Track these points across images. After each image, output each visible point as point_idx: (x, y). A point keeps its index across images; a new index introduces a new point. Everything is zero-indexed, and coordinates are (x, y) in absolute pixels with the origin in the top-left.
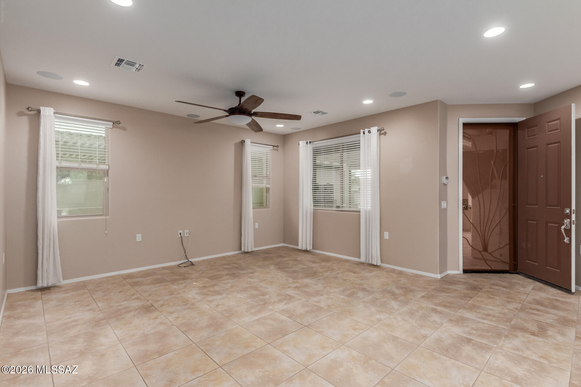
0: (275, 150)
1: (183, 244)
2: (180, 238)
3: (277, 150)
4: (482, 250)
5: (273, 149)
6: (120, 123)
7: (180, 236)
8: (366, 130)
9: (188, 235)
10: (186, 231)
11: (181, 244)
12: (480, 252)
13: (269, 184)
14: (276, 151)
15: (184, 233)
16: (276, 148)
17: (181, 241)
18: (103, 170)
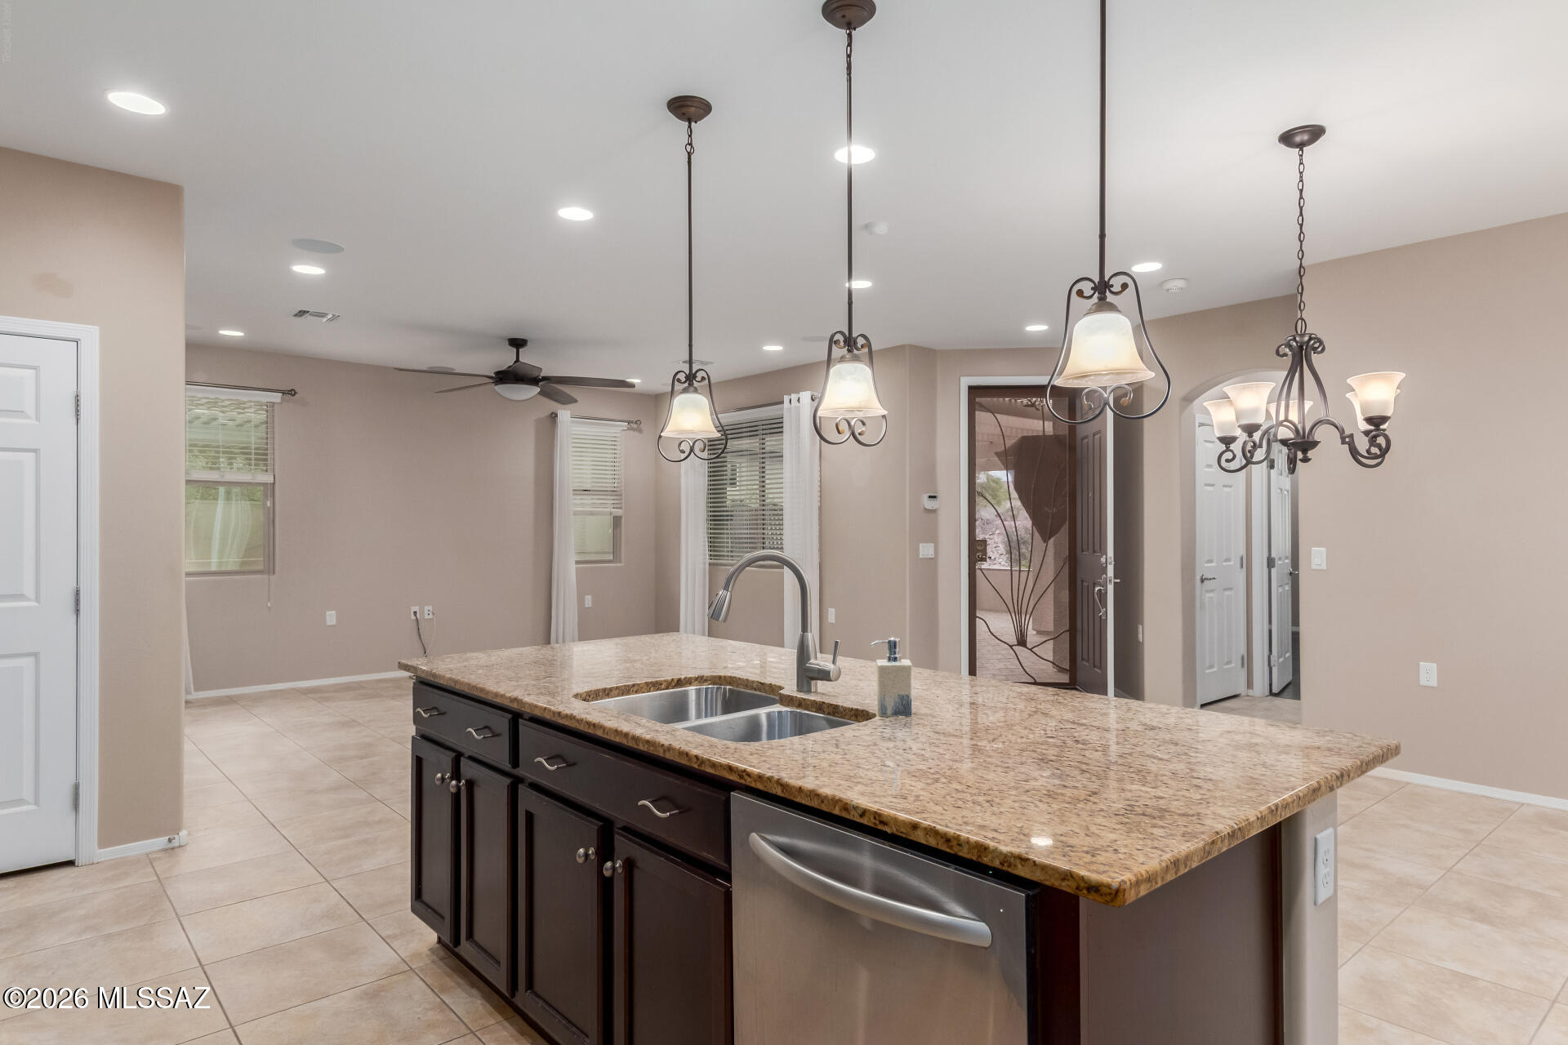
0: (633, 429)
1: (420, 635)
2: (415, 623)
3: (640, 431)
4: (1016, 643)
5: (628, 429)
6: (295, 393)
7: (413, 617)
8: (794, 397)
9: (431, 616)
10: (426, 608)
11: (417, 638)
12: (1011, 646)
13: (620, 508)
14: (636, 434)
15: (422, 613)
16: (635, 426)
17: (416, 630)
18: (265, 485)
